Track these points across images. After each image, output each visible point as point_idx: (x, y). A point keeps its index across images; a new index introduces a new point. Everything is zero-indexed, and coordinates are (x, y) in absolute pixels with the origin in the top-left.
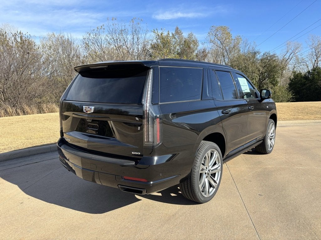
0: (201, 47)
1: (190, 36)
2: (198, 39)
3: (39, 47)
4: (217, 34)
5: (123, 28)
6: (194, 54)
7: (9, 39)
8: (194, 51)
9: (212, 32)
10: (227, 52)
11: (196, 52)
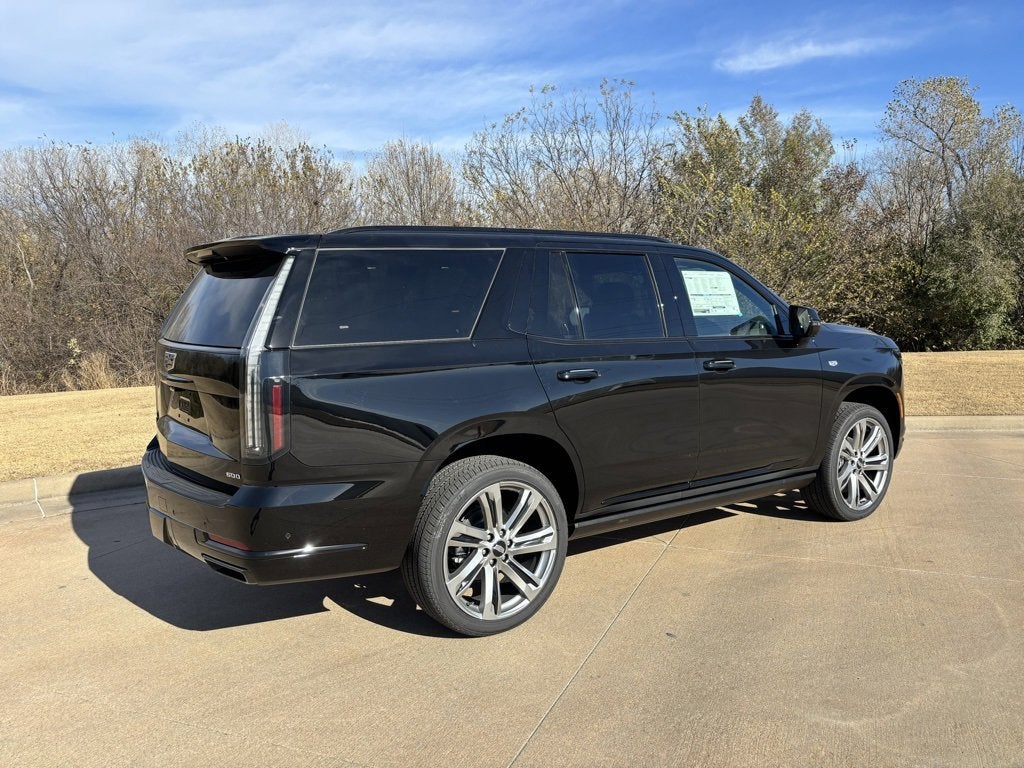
0: (840, 157)
1: (801, 122)
2: (832, 131)
3: (351, 185)
4: (922, 106)
5: (580, 114)
6: (817, 181)
7: (279, 167)
8: (814, 174)
9: (904, 103)
10: (962, 168)
11: (824, 174)
